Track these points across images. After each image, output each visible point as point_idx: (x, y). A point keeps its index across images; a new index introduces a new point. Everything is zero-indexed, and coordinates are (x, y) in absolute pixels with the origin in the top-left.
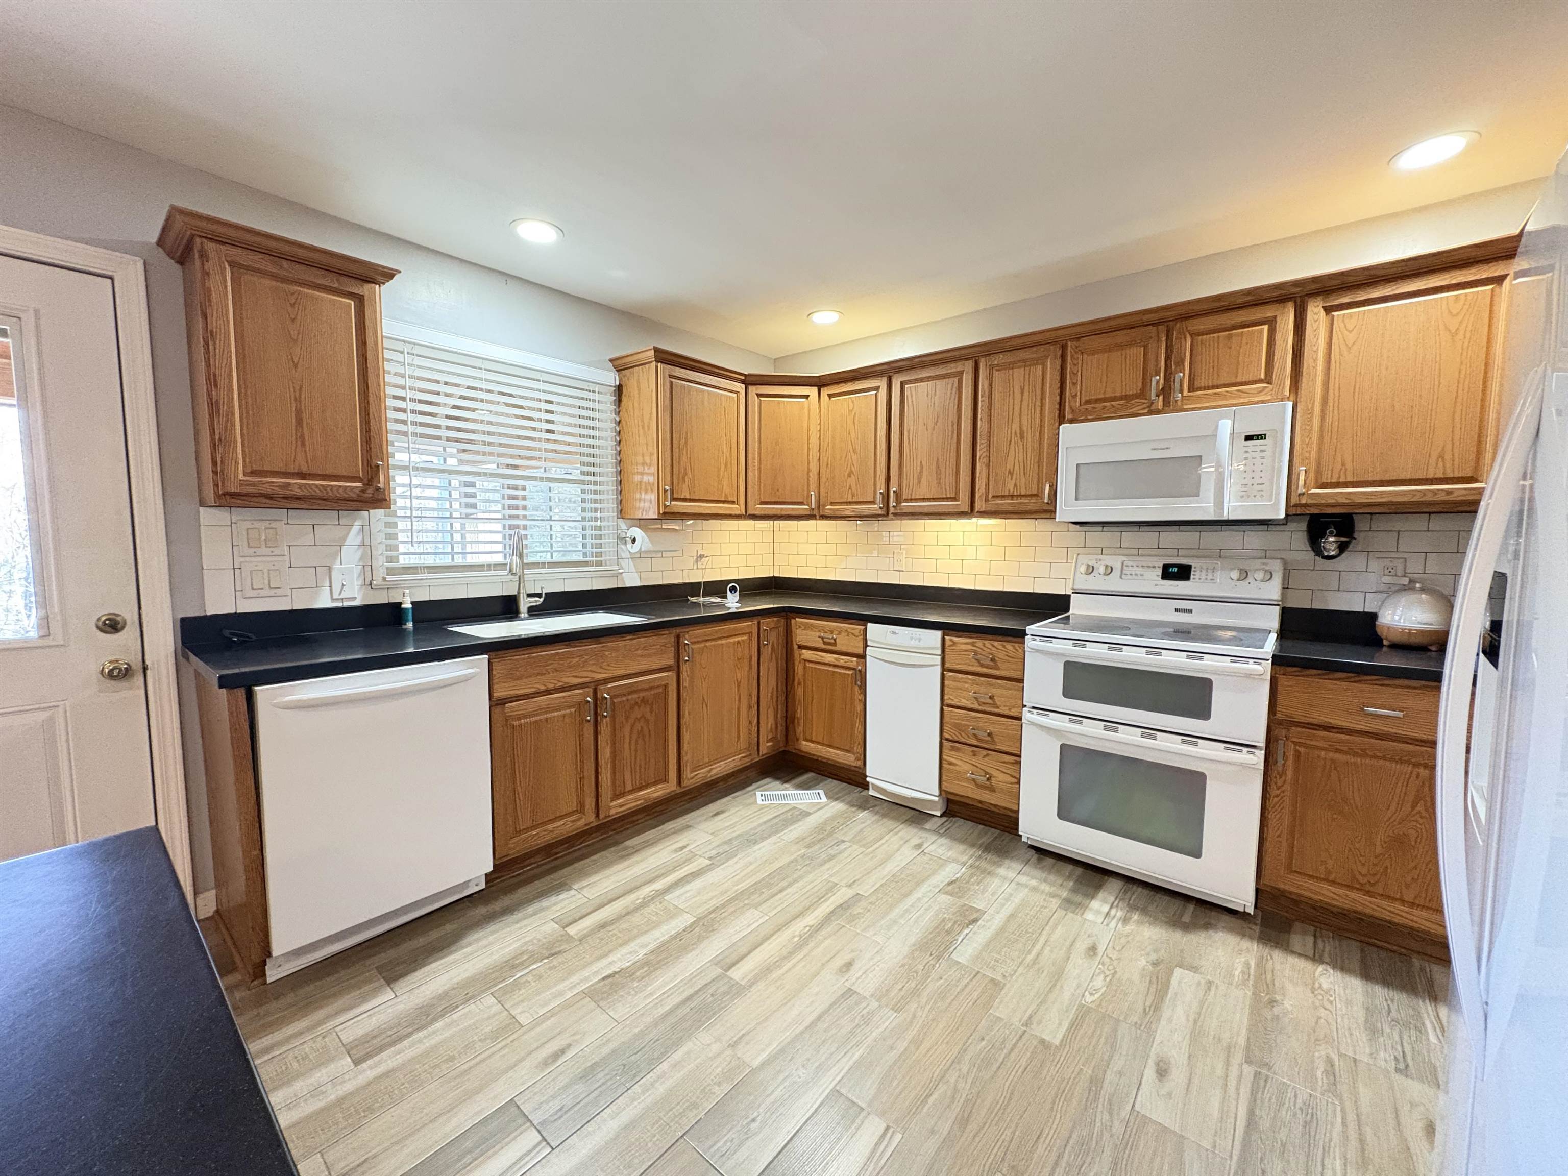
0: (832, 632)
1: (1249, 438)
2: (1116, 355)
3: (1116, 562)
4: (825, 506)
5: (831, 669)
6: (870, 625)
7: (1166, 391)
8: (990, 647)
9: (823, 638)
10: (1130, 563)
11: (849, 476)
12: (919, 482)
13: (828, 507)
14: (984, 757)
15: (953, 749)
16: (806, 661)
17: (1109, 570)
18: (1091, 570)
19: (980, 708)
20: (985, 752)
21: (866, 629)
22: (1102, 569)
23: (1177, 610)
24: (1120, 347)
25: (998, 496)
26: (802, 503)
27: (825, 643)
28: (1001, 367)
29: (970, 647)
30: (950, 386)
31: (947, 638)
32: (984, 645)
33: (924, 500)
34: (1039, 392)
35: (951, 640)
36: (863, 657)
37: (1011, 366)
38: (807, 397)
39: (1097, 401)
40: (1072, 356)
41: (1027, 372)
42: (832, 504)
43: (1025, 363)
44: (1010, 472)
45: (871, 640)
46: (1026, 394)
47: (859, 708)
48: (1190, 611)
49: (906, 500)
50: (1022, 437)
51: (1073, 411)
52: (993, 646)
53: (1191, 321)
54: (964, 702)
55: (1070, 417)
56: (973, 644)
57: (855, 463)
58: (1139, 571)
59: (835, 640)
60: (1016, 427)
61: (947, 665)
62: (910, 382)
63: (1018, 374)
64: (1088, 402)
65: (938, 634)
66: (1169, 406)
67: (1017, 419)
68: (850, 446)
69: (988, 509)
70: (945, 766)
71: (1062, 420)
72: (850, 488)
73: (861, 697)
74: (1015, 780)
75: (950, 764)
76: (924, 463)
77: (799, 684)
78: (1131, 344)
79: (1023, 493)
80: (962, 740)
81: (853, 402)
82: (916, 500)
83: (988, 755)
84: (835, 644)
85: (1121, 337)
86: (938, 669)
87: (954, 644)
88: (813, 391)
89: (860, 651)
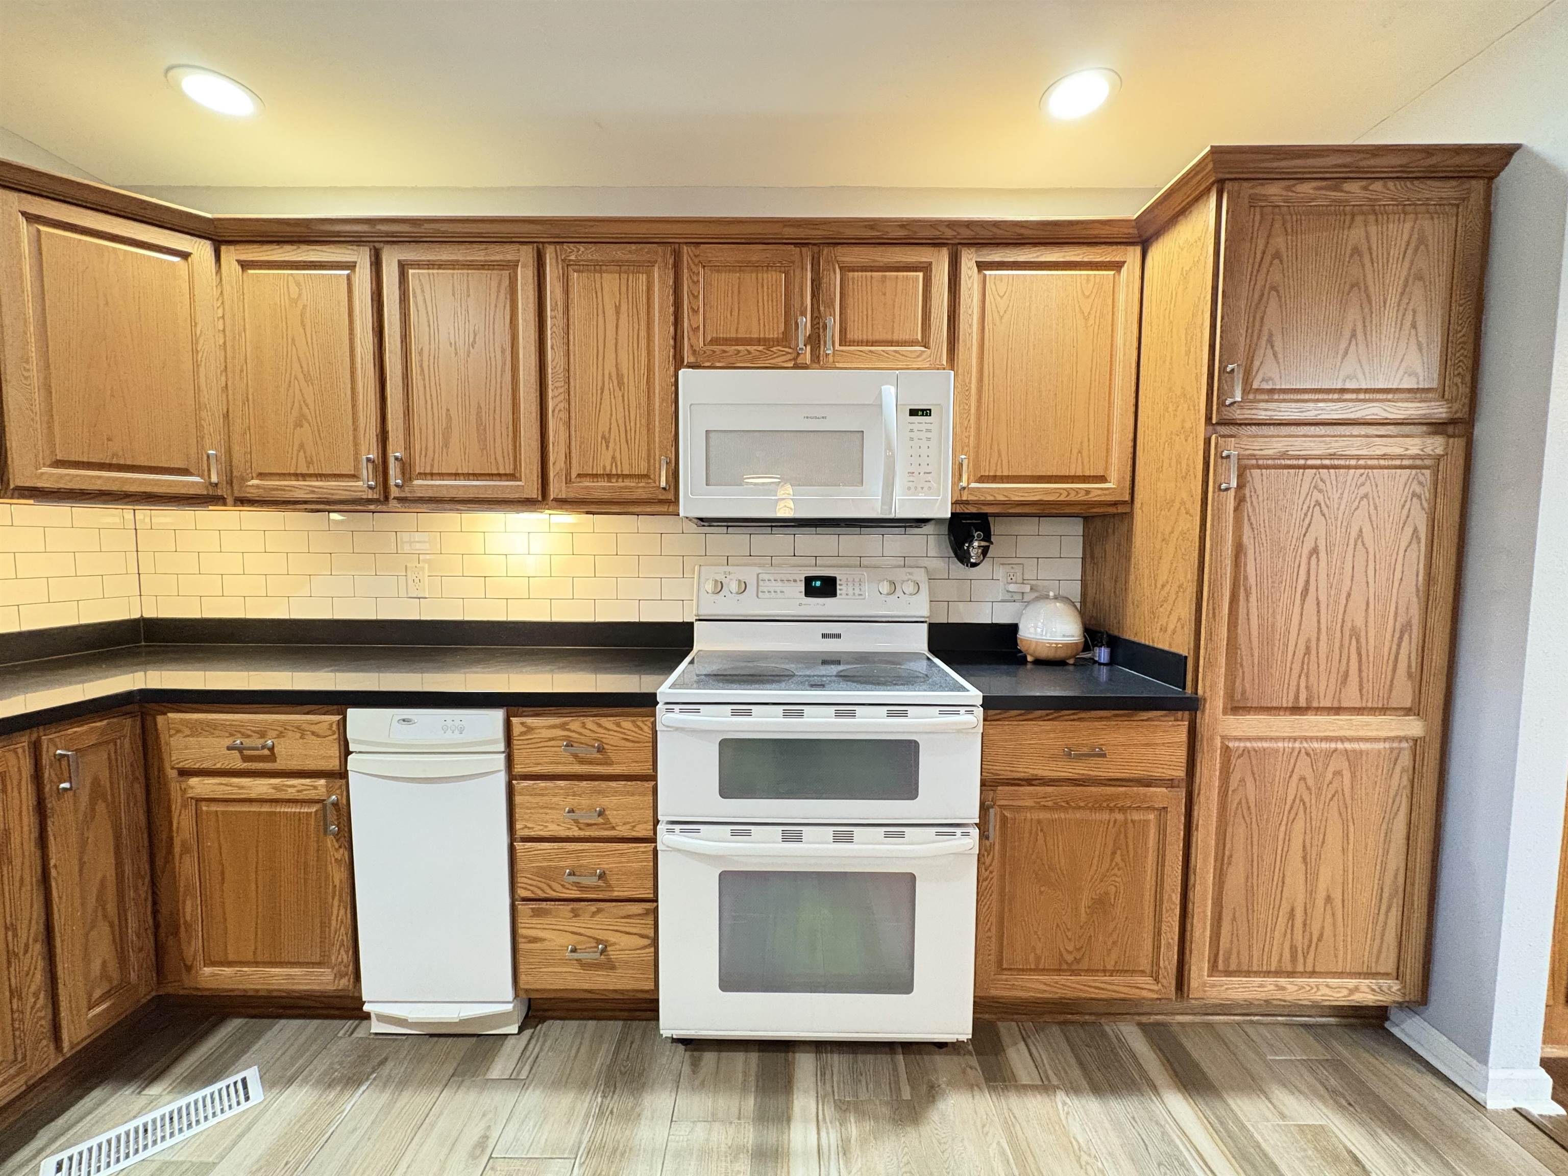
0: (263, 735)
1: (913, 412)
2: (749, 278)
3: (749, 574)
4: (243, 479)
5: (266, 808)
6: (351, 712)
7: (815, 340)
8: (595, 728)
9: (240, 750)
10: (766, 577)
11: (298, 424)
12: (446, 445)
13: (255, 482)
14: (594, 914)
15: (537, 913)
16: (198, 800)
17: (743, 587)
18: (720, 587)
19: (582, 834)
20: (593, 907)
21: (344, 719)
22: (734, 587)
23: (824, 636)
24: (756, 267)
25: (586, 475)
26: (185, 472)
27: (246, 759)
28: (583, 267)
29: (559, 733)
30: (494, 284)
31: (514, 720)
32: (584, 726)
33: (456, 476)
34: (643, 315)
35: (522, 724)
36: (343, 774)
37: (598, 267)
38: (185, 256)
39: (727, 341)
40: (690, 269)
41: (624, 282)
42: (261, 476)
43: (620, 266)
44: (603, 437)
45: (355, 741)
46: (623, 317)
47: (338, 876)
48: (838, 636)
49: (423, 475)
50: (620, 384)
51: (694, 352)
52: (600, 725)
53: (839, 249)
54: (554, 829)
55: (692, 359)
56: (563, 726)
57: (310, 401)
58: (778, 586)
59: (271, 749)
60: (610, 367)
61: (518, 769)
62: (418, 265)
63: (610, 282)
64: (715, 341)
65: (497, 716)
66: (817, 361)
67: (610, 355)
68: (296, 365)
69: (572, 495)
70: (523, 946)
71: (679, 363)
72: (302, 446)
73: (342, 853)
74: (647, 942)
75: (535, 940)
76: (453, 413)
77: (186, 850)
78: (769, 267)
79: (626, 472)
80: (554, 894)
81: (298, 284)
82: (441, 475)
83: (599, 911)
84: (272, 757)
85: (756, 253)
86: (501, 778)
87: (530, 729)
88: (201, 250)
89: (333, 764)
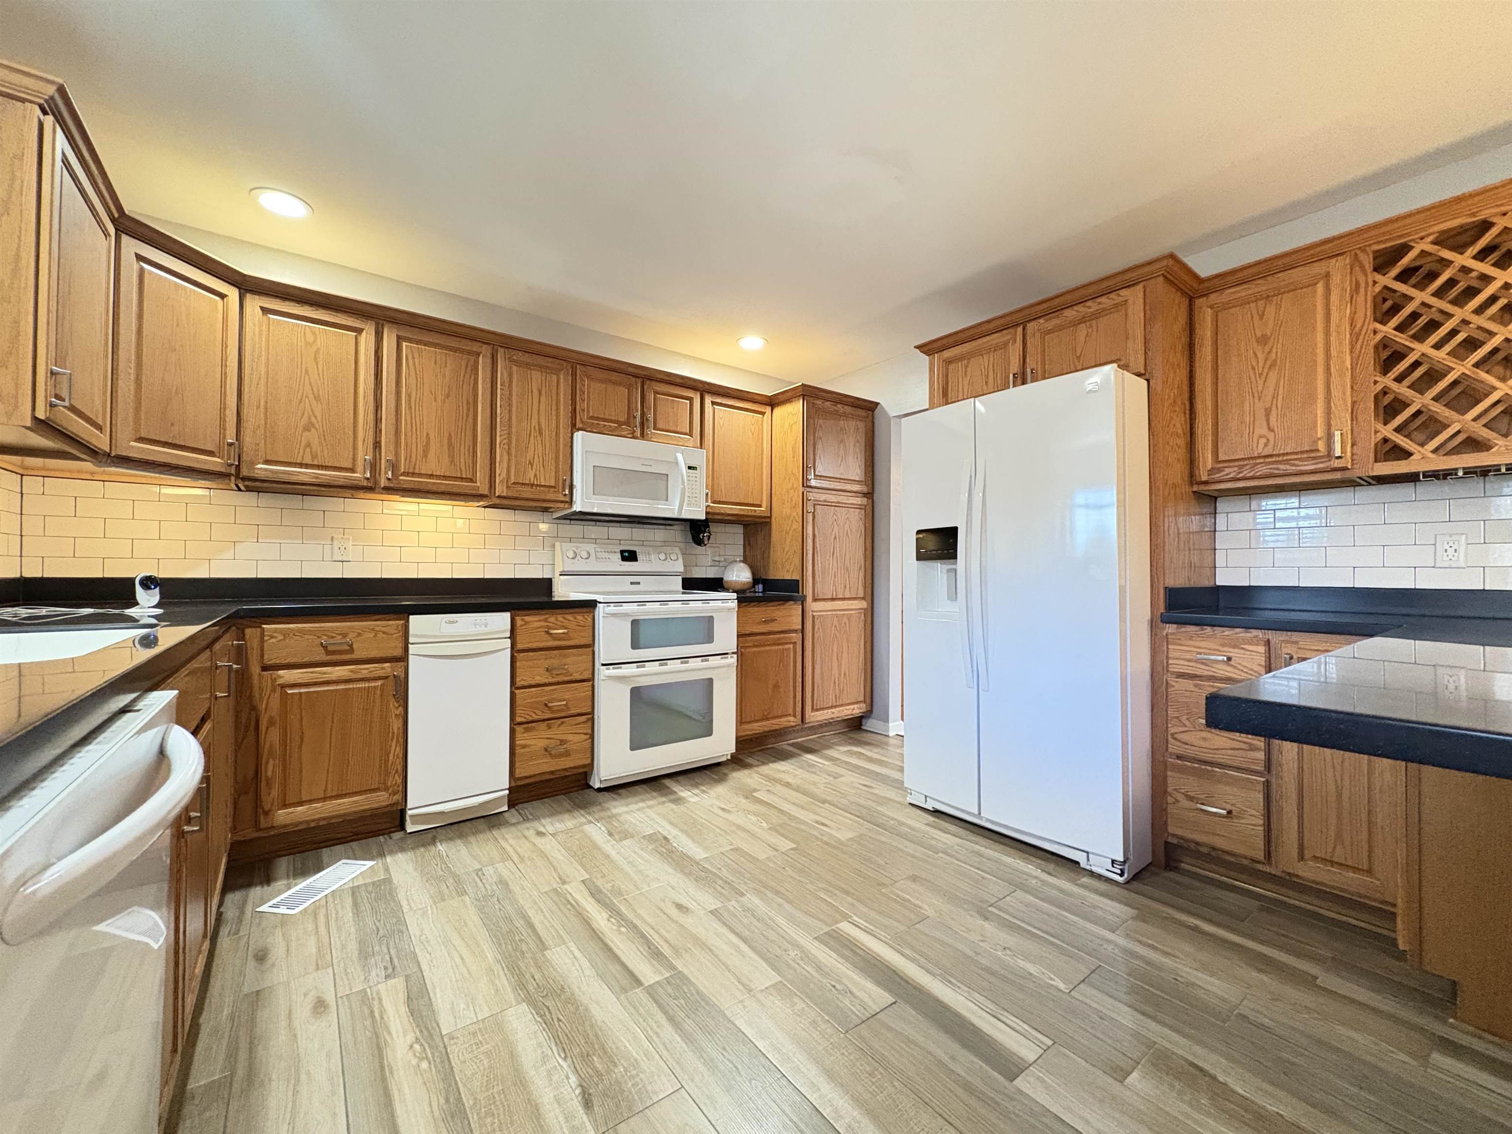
0: (345, 635)
1: (690, 468)
2: (610, 388)
3: (591, 548)
4: (253, 463)
5: (341, 687)
6: (413, 618)
7: (642, 426)
8: (562, 620)
9: (325, 648)
10: (599, 550)
11: (307, 428)
12: (425, 454)
13: (260, 466)
14: (559, 725)
15: (527, 730)
16: (283, 686)
17: (575, 557)
18: (577, 555)
19: (553, 680)
20: (559, 721)
21: (408, 621)
22: (585, 555)
23: (632, 583)
24: (614, 383)
25: (518, 483)
26: (211, 453)
27: (328, 653)
28: (518, 363)
29: (543, 624)
30: (464, 363)
31: (517, 618)
32: (557, 620)
33: (431, 476)
34: (554, 397)
35: (523, 620)
36: (403, 658)
37: (528, 365)
38: (222, 296)
39: (598, 419)
40: (581, 377)
41: (544, 378)
42: (267, 462)
43: (541, 368)
44: (530, 462)
45: (416, 636)
46: (541, 396)
47: (396, 725)
48: (639, 583)
49: (404, 474)
50: (541, 433)
51: (583, 422)
52: (565, 619)
53: (653, 383)
54: (539, 679)
55: (581, 426)
56: (546, 620)
57: (318, 414)
58: (607, 555)
59: (351, 646)
60: (534, 422)
61: (518, 646)
62: (409, 340)
63: (536, 375)
64: (592, 418)
65: (507, 615)
66: (643, 436)
67: (535, 416)
68: (308, 387)
69: (510, 494)
70: (518, 751)
71: (574, 428)
72: (308, 445)
74: (588, 736)
75: (524, 747)
76: (432, 437)
77: (271, 723)
78: (620, 384)
79: (543, 484)
80: (536, 717)
81: (314, 333)
82: (420, 475)
83: (563, 722)
84: (351, 650)
85: (614, 376)
86: (508, 652)
87: (526, 623)
88: (233, 293)
89: (398, 652)
